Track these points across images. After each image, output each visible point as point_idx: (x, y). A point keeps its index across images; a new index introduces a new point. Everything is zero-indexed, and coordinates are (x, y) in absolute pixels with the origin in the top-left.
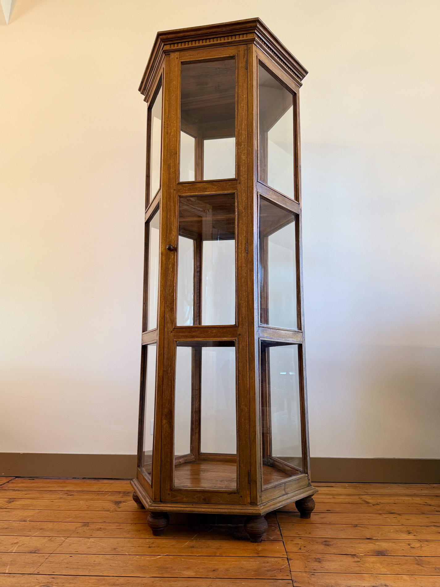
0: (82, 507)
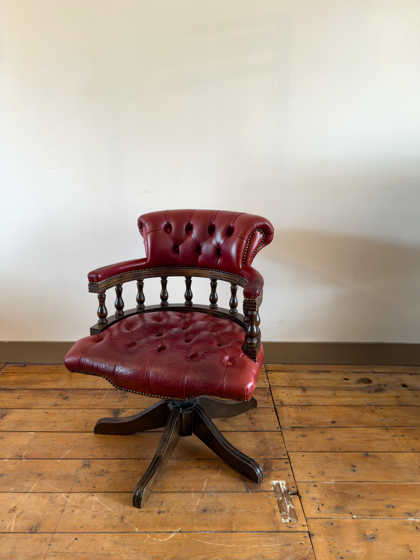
0: (79, 425)
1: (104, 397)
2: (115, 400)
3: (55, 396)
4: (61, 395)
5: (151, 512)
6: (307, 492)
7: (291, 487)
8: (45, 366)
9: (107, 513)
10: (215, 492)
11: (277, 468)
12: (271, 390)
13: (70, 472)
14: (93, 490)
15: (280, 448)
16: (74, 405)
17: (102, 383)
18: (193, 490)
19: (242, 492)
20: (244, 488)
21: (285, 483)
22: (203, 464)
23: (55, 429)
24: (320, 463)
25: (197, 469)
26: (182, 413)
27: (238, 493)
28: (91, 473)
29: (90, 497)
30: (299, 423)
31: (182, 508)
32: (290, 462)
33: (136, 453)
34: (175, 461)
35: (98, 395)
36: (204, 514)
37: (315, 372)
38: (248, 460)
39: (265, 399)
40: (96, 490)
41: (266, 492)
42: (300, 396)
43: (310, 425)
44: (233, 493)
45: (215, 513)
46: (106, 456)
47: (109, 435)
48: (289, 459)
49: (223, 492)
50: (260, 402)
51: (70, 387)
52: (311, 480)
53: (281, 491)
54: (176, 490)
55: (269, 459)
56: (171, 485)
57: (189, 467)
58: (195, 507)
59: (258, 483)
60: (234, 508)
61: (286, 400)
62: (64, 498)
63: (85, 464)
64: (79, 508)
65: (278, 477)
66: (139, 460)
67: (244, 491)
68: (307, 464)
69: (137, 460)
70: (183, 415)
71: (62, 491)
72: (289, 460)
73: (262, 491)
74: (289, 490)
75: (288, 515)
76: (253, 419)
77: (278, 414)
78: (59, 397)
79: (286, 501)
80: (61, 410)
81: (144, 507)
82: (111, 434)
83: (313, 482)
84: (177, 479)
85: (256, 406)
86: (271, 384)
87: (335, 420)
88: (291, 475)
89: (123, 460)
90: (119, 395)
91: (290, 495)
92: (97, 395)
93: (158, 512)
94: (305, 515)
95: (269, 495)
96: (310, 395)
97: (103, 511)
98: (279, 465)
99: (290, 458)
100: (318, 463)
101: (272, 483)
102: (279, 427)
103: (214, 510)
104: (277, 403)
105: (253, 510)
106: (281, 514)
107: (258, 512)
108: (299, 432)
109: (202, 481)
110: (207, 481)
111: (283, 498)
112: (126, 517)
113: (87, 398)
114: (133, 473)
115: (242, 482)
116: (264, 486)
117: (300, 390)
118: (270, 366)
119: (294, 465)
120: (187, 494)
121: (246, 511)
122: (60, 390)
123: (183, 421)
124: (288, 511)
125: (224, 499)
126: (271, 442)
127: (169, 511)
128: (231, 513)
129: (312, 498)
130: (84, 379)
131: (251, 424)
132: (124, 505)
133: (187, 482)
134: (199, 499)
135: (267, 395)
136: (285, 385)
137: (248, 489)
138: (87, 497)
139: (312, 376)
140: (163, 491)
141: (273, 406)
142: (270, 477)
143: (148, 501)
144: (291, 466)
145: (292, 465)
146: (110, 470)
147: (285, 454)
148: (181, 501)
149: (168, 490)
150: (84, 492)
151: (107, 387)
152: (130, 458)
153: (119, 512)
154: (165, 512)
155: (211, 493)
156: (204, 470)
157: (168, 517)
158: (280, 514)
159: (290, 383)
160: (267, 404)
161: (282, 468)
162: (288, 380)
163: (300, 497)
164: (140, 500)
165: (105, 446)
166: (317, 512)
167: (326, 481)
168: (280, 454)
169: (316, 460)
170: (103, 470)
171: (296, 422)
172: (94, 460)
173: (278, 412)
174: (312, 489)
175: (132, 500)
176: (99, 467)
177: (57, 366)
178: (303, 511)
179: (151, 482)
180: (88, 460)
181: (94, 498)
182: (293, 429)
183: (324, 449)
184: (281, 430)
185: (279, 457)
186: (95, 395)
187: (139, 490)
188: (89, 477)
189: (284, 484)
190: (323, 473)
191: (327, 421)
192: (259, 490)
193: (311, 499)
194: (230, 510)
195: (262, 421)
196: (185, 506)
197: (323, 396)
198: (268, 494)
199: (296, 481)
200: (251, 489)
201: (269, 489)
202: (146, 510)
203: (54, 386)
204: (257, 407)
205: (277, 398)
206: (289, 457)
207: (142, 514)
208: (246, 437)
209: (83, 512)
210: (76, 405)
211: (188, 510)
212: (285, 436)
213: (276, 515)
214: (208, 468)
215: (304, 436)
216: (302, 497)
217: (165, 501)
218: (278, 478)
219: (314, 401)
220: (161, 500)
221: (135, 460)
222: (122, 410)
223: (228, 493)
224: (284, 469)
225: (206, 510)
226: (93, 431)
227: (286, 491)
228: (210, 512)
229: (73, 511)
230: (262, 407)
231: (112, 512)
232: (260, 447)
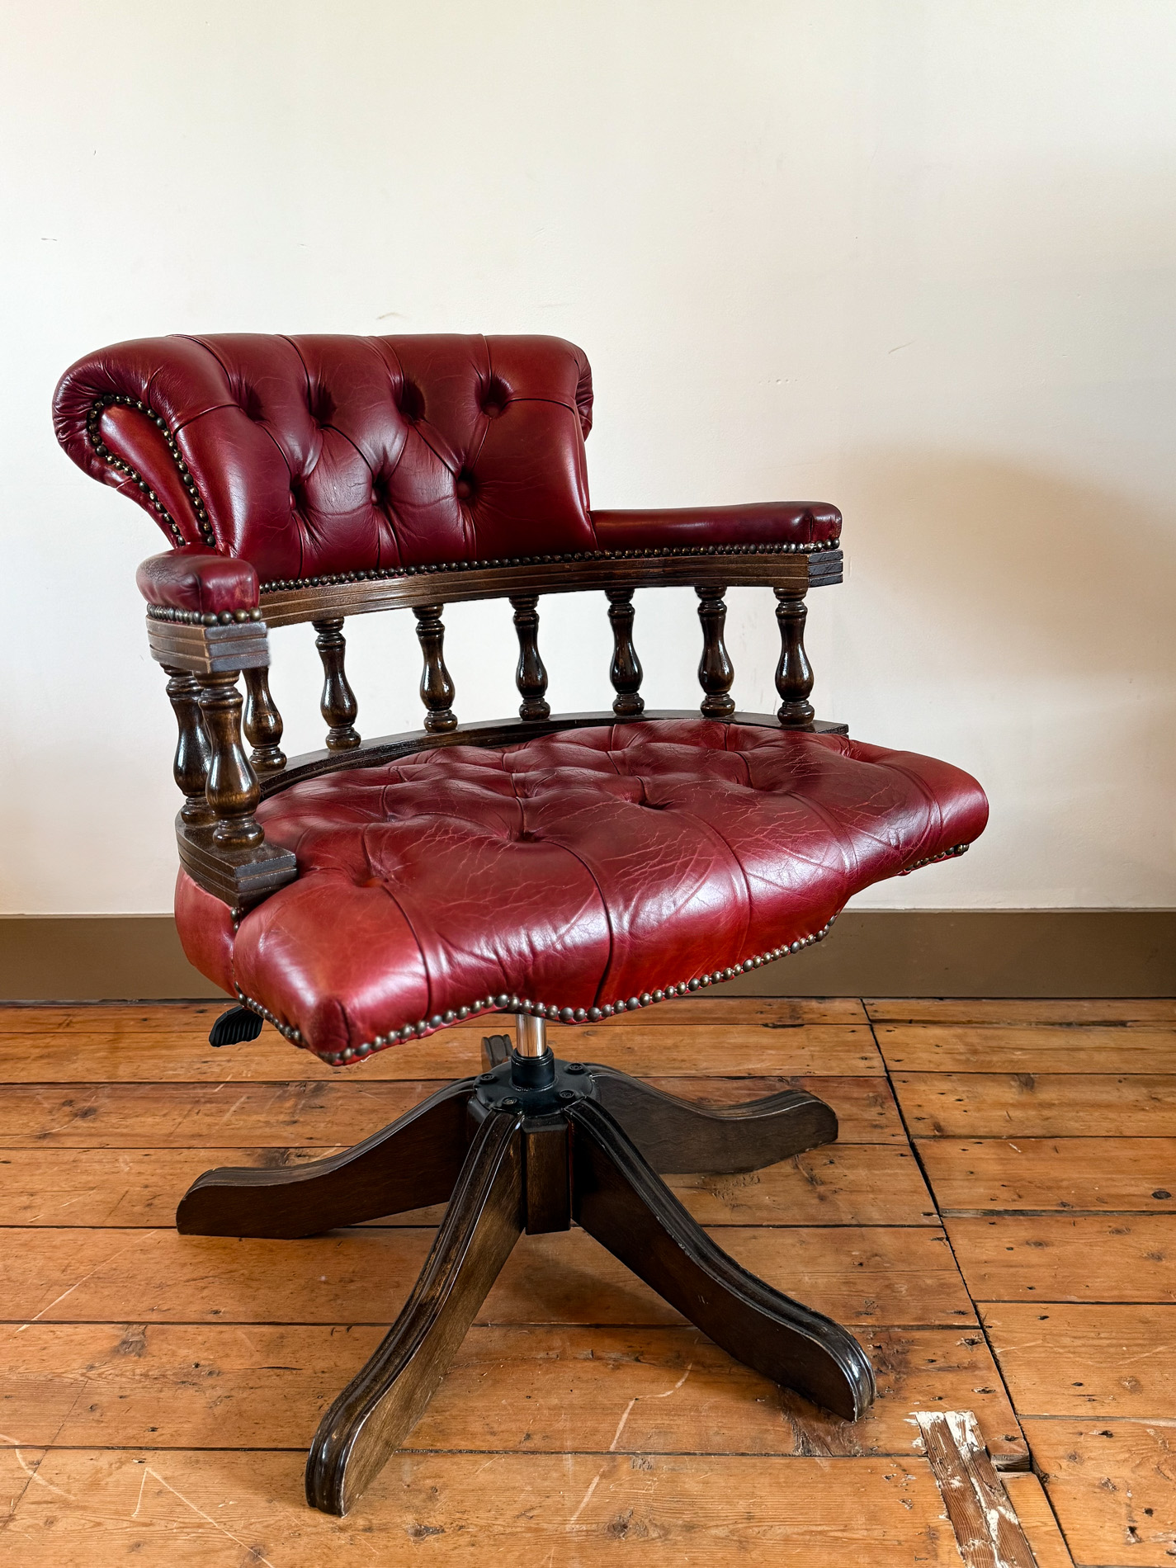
0: (124, 1203)
1: (233, 1108)
2: (273, 1119)
3: (46, 1105)
4: (70, 1103)
5: (384, 1529)
6: (1073, 1457)
7: (999, 1438)
8: (25, 1012)
9: (195, 1530)
10: (666, 1454)
11: (933, 1361)
12: (894, 1084)
13: (62, 1370)
14: (148, 1438)
15: (944, 1288)
16: (116, 1134)
17: (230, 1064)
18: (569, 1444)
19: (784, 1455)
20: (793, 1438)
21: (970, 1421)
22: (612, 1350)
23: (28, 1217)
24: (1121, 1346)
25: (592, 1364)
26: (526, 1130)
27: (764, 1459)
28: (146, 1375)
29: (132, 1468)
30: (1015, 1197)
31: (518, 1517)
32: (988, 1342)
33: (339, 1302)
34: (497, 1334)
35: (210, 1101)
36: (616, 1544)
37: (1069, 1024)
38: (808, 1319)
39: (872, 1114)
40: (160, 1439)
41: (888, 1455)
42: (1013, 1105)
43: (1064, 1205)
44: (744, 1460)
45: (666, 1540)
46: (216, 1312)
47: (236, 1239)
48: (982, 1327)
49: (702, 1454)
50: (850, 1124)
51: (109, 1078)
52: (1085, 1410)
53: (958, 1452)
54: (496, 1444)
55: (896, 1329)
56: (476, 1426)
57: (555, 1356)
58: (577, 1514)
59: (851, 1419)
60: (750, 1518)
61: (956, 1118)
62: (20, 1468)
63: (124, 1342)
64: (78, 1508)
65: (940, 1398)
66: (348, 1329)
67: (790, 1450)
68: (1064, 1347)
69: (338, 1328)
70: (532, 1137)
71: (17, 1443)
72: (985, 1332)
73: (871, 1453)
74: (991, 1450)
75: (995, 1552)
76: (823, 1183)
77: (926, 1168)
78: (59, 1110)
79: (980, 1494)
80: (61, 1152)
81: (353, 1509)
82: (241, 1236)
83: (1097, 1418)
84: (504, 1402)
85: (836, 1137)
86: (893, 1066)
87: (1167, 1187)
88: (998, 1390)
89: (281, 1329)
90: (289, 1104)
91: (999, 1470)
92: (206, 1102)
93: (412, 1531)
94: (1073, 1552)
95: (904, 1470)
96: (1056, 1102)
97: (175, 1525)
98: (940, 1353)
99: (986, 1323)
100: (1109, 1346)
101: (913, 1422)
102: (934, 1210)
103: (662, 1527)
104: (916, 1128)
105: (834, 1528)
106: (961, 1545)
107: (855, 1536)
108: (1020, 1231)
109: (614, 1411)
110: (632, 1409)
111: (966, 1479)
112: (272, 1551)
113: (165, 1111)
114: (320, 1375)
115: (783, 1418)
116: (879, 1430)
117: (1013, 1083)
118: (885, 1007)
119: (1005, 1354)
120: (543, 1460)
121: (802, 1534)
122: (67, 1086)
123: (532, 1164)
124: (994, 1534)
125: (705, 1483)
126: (901, 1267)
127: (461, 1527)
128: (735, 1538)
129: (1097, 1483)
130: (164, 1052)
131: (815, 1201)
132: (270, 1501)
133: (546, 1412)
134: (596, 1480)
135: (877, 1101)
136: (950, 1067)
137: (808, 1443)
138: (120, 1467)
139: (1059, 1039)
140: (439, 1446)
141: (904, 1139)
142: (905, 1399)
143: (374, 1484)
144: (994, 1356)
145: (997, 1351)
146: (225, 1365)
147: (962, 1309)
148: (514, 1488)
149: (464, 1444)
150: (108, 1448)
151: (247, 1077)
152: (311, 1319)
153: (245, 1527)
154: (443, 1531)
155: (650, 1458)
156: (617, 1367)
157: (456, 1552)
158: (957, 1546)
159: (968, 1060)
160: (880, 1130)
161: (954, 1361)
162: (961, 1051)
163: (1043, 1479)
164: (337, 1476)
165: (215, 1277)
166: (1129, 1544)
167: (1153, 1417)
168: (943, 1312)
169: (1102, 1335)
170: (197, 1366)
171: (1004, 1194)
172: (165, 1326)
173: (925, 1160)
174: (1094, 1445)
175: (303, 1480)
176: (183, 1352)
177: (70, 1011)
178: (1064, 1536)
179: (388, 1403)
180: (143, 1327)
181: (147, 1469)
182: (992, 1216)
183: (1130, 1293)
184: (941, 1220)
185: (937, 1323)
186: (198, 1102)
187: (334, 1436)
188: (137, 1391)
189: (968, 1427)
190: (1136, 1387)
191: (1132, 1190)
192: (857, 1448)
193: (1094, 1485)
194: (731, 1527)
195: (859, 1191)
196: (532, 1509)
197: (1109, 1106)
198: (899, 1465)
199: (1019, 1412)
200: (824, 1444)
201: (903, 1445)
202: (361, 1522)
203: (50, 1075)
204: (839, 1140)
205: (917, 1113)
206: (980, 1323)
207: (343, 1539)
208: (794, 1246)
209: (92, 1524)
210: (122, 1135)
211: (545, 1526)
212: (960, 1243)
213: (940, 1552)
214: (637, 1360)
215: (1039, 1244)
216: (1052, 1478)
217: (445, 1486)
218: (941, 1402)
219: (1071, 1122)
220: (429, 1482)
221: (332, 1327)
222: (299, 1152)
223: (723, 1459)
224: (966, 1368)
225: (625, 1527)
226: (175, 1225)
227: (981, 1453)
228: (643, 1536)
229: (50, 1522)
230: (857, 1140)
231: (214, 1528)
232: (855, 1284)
